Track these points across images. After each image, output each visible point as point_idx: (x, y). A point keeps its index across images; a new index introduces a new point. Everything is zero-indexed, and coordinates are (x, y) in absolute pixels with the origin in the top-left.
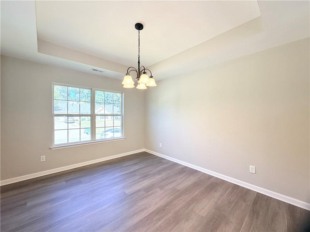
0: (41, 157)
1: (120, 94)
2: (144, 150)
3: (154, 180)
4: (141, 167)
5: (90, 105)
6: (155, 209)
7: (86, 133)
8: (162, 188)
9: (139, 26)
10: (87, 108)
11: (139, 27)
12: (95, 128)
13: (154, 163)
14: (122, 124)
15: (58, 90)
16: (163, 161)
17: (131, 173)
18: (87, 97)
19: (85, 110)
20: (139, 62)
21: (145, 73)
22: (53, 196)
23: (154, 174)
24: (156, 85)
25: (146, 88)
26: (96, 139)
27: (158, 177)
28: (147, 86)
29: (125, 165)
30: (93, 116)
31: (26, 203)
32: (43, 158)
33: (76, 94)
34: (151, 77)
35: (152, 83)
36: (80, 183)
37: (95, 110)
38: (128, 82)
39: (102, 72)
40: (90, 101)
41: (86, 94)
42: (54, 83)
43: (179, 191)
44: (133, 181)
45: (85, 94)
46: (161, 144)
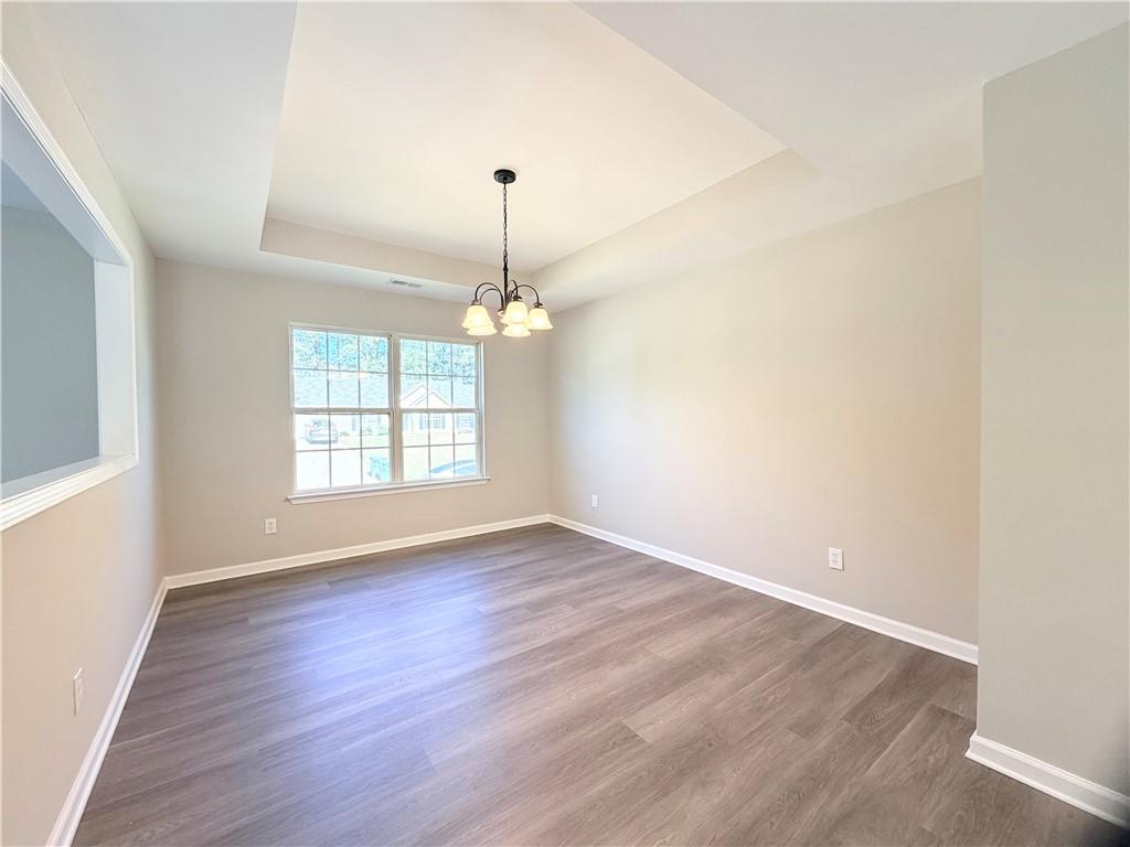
0: (267, 521)
1: (473, 347)
2: (547, 518)
3: (561, 588)
4: (529, 560)
5: (387, 381)
6: (548, 641)
7: (374, 476)
8: (576, 604)
9: (506, 176)
10: (375, 393)
11: (505, 179)
12: (401, 447)
13: (569, 550)
14: (480, 439)
15: (303, 342)
16: (600, 547)
17: (501, 570)
18: (374, 355)
19: (370, 399)
20: (506, 269)
21: (517, 298)
22: (304, 609)
23: (566, 576)
24: (551, 327)
25: (529, 334)
26: (406, 478)
27: (574, 582)
28: (530, 330)
29: (487, 554)
30: (395, 414)
31: (246, 619)
32: (271, 524)
33: (341, 344)
34: (538, 305)
35: (541, 320)
36: (367, 587)
37: (401, 397)
38: (478, 321)
39: (418, 286)
40: (385, 369)
41: (372, 345)
42: (292, 324)
43: (621, 611)
44: (500, 590)
45: (369, 346)
46: (595, 497)
